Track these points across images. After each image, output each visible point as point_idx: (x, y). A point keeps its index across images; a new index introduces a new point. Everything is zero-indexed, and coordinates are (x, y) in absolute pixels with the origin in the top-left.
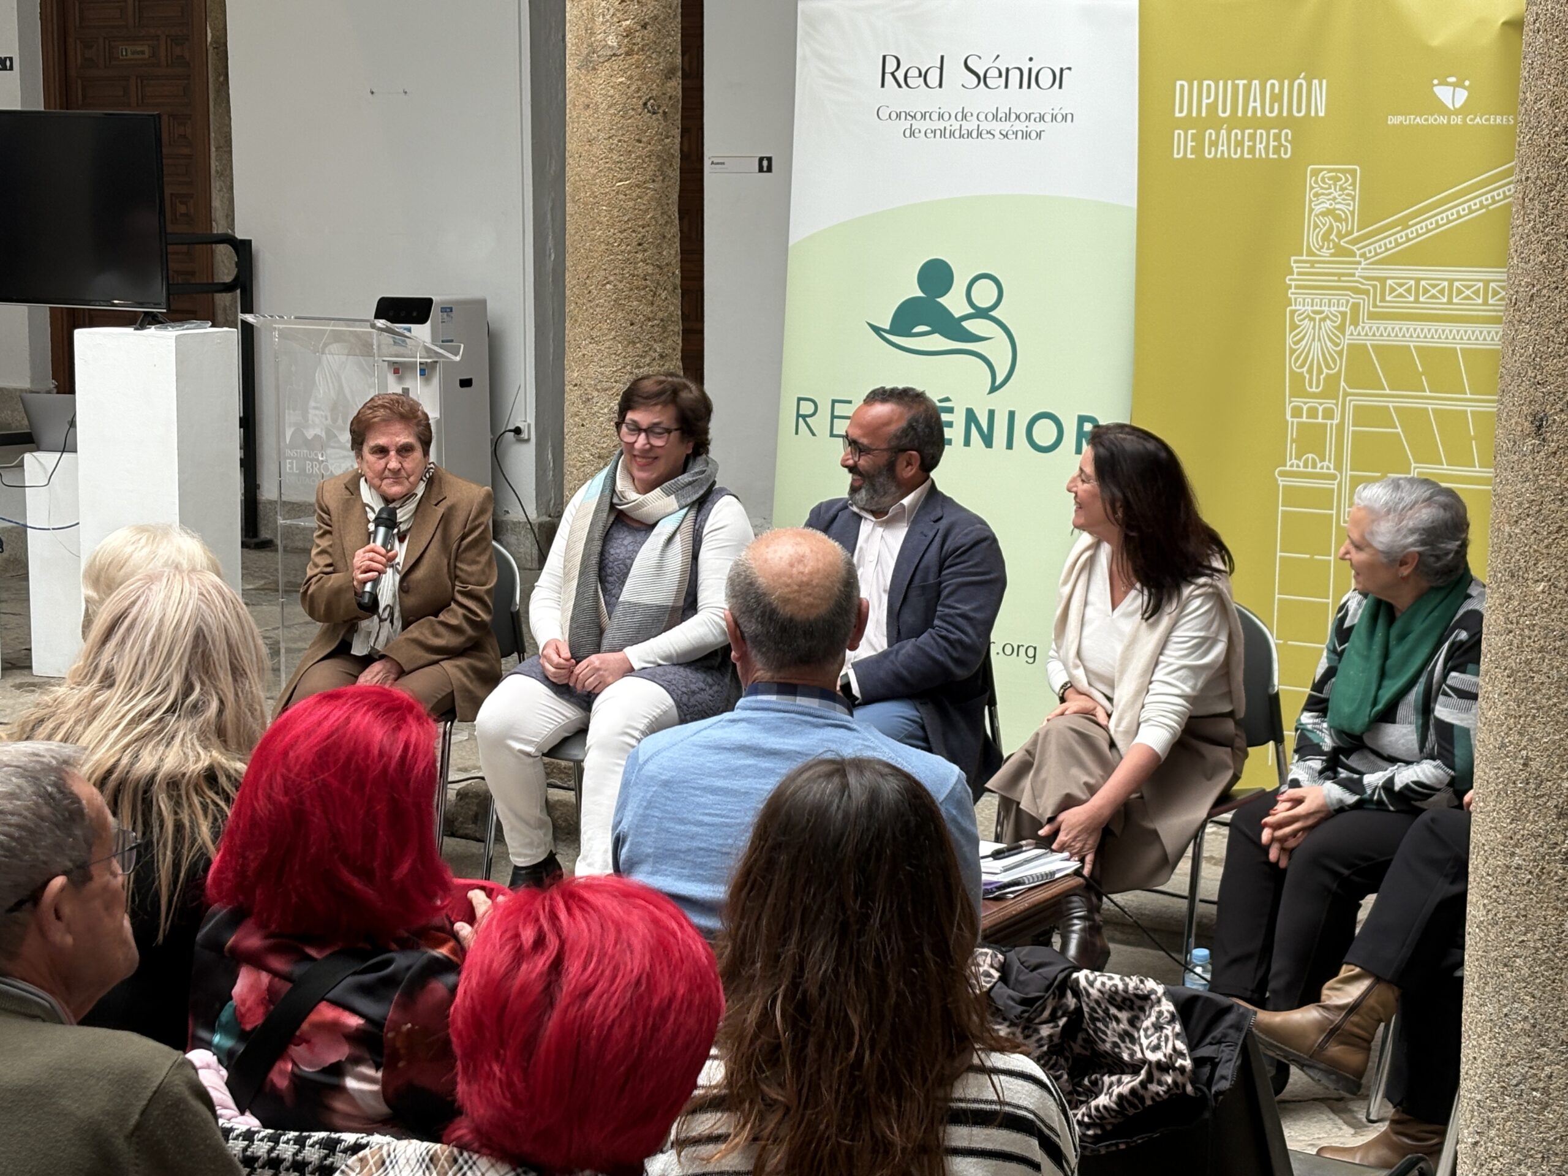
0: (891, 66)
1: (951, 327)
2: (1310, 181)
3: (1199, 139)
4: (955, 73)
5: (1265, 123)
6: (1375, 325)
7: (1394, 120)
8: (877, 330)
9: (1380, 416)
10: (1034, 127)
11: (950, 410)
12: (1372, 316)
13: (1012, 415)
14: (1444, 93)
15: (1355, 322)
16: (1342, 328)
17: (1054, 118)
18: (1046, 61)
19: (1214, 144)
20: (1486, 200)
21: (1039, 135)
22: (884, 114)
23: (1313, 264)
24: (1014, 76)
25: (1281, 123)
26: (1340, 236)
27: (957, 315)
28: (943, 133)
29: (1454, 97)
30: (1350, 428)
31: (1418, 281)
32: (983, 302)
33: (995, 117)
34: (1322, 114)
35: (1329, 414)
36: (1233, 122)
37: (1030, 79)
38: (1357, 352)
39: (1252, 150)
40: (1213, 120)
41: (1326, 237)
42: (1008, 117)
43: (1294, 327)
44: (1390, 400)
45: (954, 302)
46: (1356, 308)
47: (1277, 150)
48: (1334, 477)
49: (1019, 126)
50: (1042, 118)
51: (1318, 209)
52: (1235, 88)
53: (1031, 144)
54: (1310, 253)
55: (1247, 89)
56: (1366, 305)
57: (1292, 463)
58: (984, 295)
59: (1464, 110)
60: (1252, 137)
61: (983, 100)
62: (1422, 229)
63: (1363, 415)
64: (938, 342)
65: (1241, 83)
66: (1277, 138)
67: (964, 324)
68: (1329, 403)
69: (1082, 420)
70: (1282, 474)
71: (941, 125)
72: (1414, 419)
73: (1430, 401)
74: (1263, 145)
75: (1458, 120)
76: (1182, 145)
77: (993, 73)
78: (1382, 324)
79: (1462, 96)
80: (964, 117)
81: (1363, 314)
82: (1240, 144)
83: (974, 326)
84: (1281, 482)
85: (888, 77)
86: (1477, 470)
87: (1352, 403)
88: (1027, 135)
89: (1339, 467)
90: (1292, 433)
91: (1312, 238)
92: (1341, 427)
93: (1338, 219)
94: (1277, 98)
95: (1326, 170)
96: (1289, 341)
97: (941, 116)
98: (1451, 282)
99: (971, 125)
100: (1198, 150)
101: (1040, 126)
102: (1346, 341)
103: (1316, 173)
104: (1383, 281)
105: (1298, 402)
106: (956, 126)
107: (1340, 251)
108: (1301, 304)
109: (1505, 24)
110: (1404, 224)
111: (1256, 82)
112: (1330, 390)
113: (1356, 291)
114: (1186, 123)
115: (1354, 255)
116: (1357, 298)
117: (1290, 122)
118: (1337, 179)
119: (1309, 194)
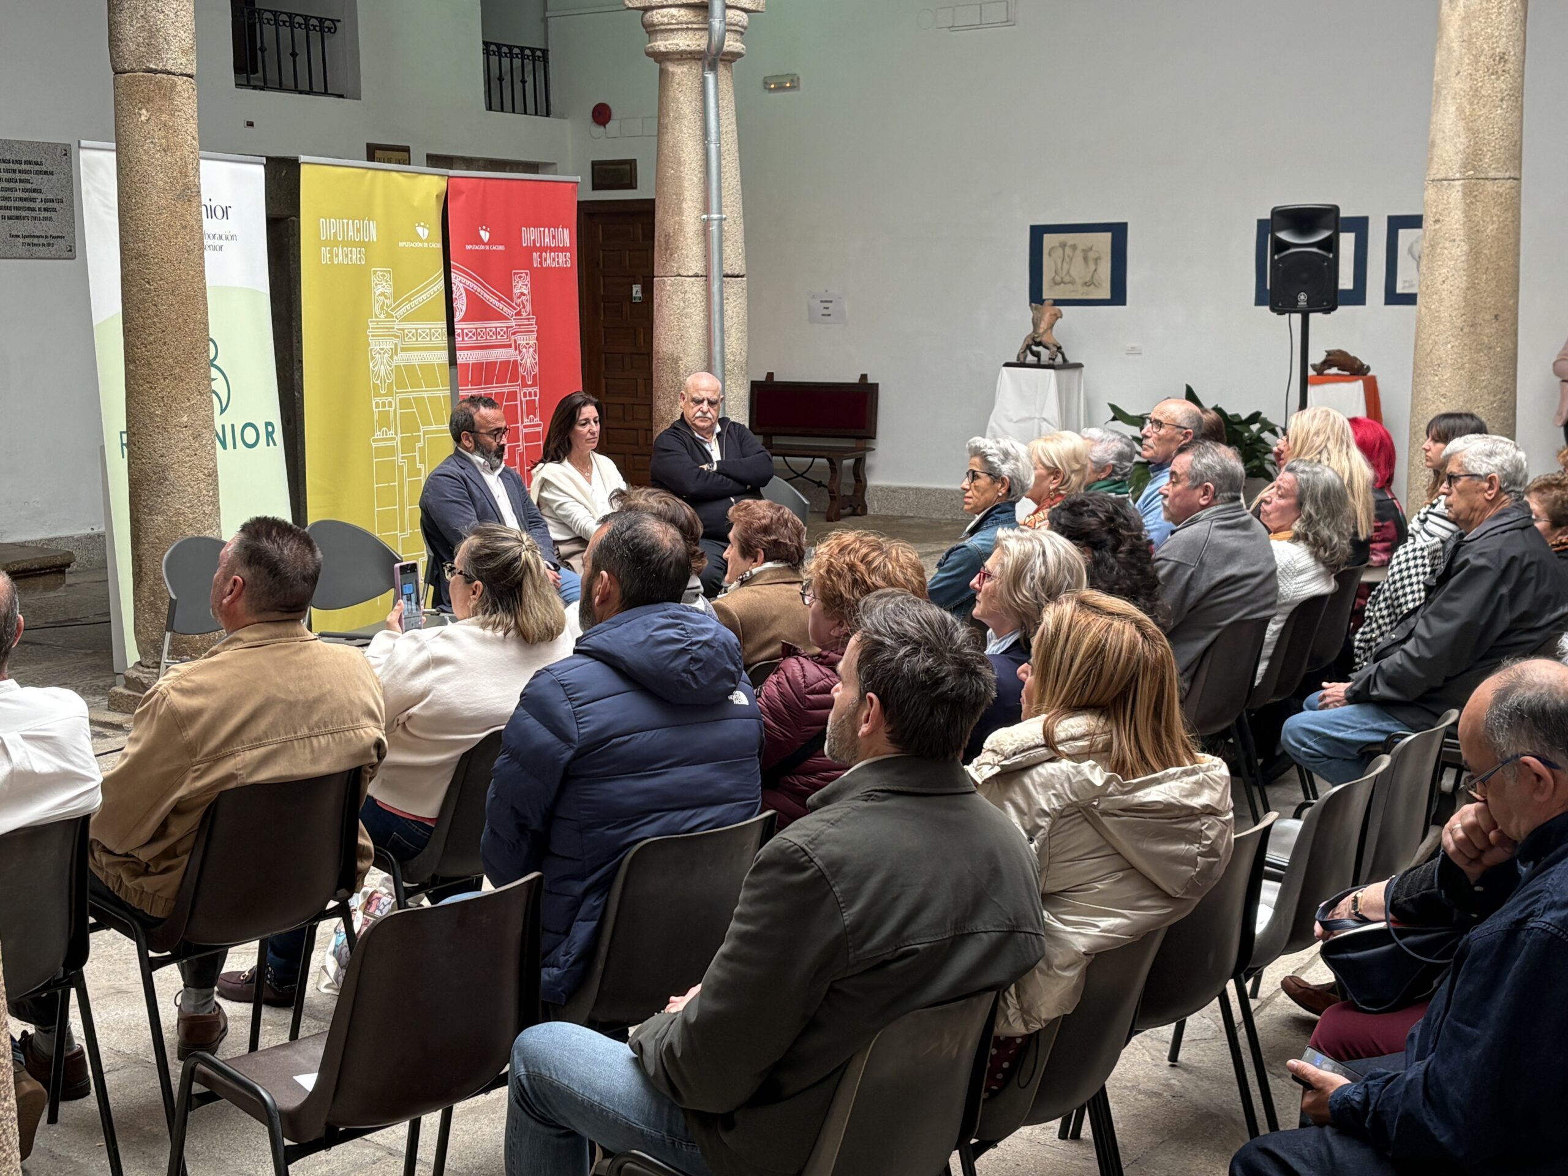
2: (373, 277)
3: (331, 253)
5: (355, 244)
6: (403, 354)
7: (401, 244)
9: (408, 403)
10: (218, 243)
12: (403, 350)
13: (233, 426)
14: (421, 231)
15: (396, 353)
16: (391, 357)
17: (227, 238)
18: (219, 201)
19: (337, 255)
20: (439, 286)
21: (221, 247)
23: (377, 323)
25: (360, 244)
26: (386, 307)
29: (423, 232)
30: (399, 411)
31: (417, 329)
34: (375, 239)
36: (344, 243)
37: (212, 212)
38: (398, 369)
39: (350, 260)
40: (336, 242)
41: (382, 308)
43: (373, 358)
44: (410, 394)
46: (396, 345)
47: (360, 260)
48: (393, 439)
49: (212, 242)
50: (221, 237)
51: (378, 293)
52: (343, 223)
54: (376, 317)
55: (347, 224)
56: (399, 344)
57: (378, 435)
59: (428, 240)
60: (350, 252)
62: (416, 302)
63: (405, 403)
65: (345, 221)
66: (360, 252)
68: (390, 399)
69: (267, 425)
70: (374, 441)
72: (419, 401)
73: (426, 393)
74: (354, 256)
75: (426, 245)
76: (326, 256)
78: (405, 354)
79: (426, 233)
81: (398, 347)
82: (346, 256)
84: (374, 445)
89: (396, 434)
90: (376, 417)
91: (376, 309)
93: (386, 298)
94: (359, 230)
95: (379, 271)
96: (371, 365)
98: (430, 330)
100: (331, 259)
101: (220, 243)
102: (393, 364)
103: (375, 272)
104: (403, 330)
105: (377, 400)
107: (389, 315)
108: (375, 345)
109: (436, 197)
110: (410, 299)
111: (350, 222)
112: (390, 391)
113: (397, 337)
114: (326, 243)
115: (392, 316)
116: (396, 341)
117: (362, 244)
118: (383, 276)
119: (373, 284)
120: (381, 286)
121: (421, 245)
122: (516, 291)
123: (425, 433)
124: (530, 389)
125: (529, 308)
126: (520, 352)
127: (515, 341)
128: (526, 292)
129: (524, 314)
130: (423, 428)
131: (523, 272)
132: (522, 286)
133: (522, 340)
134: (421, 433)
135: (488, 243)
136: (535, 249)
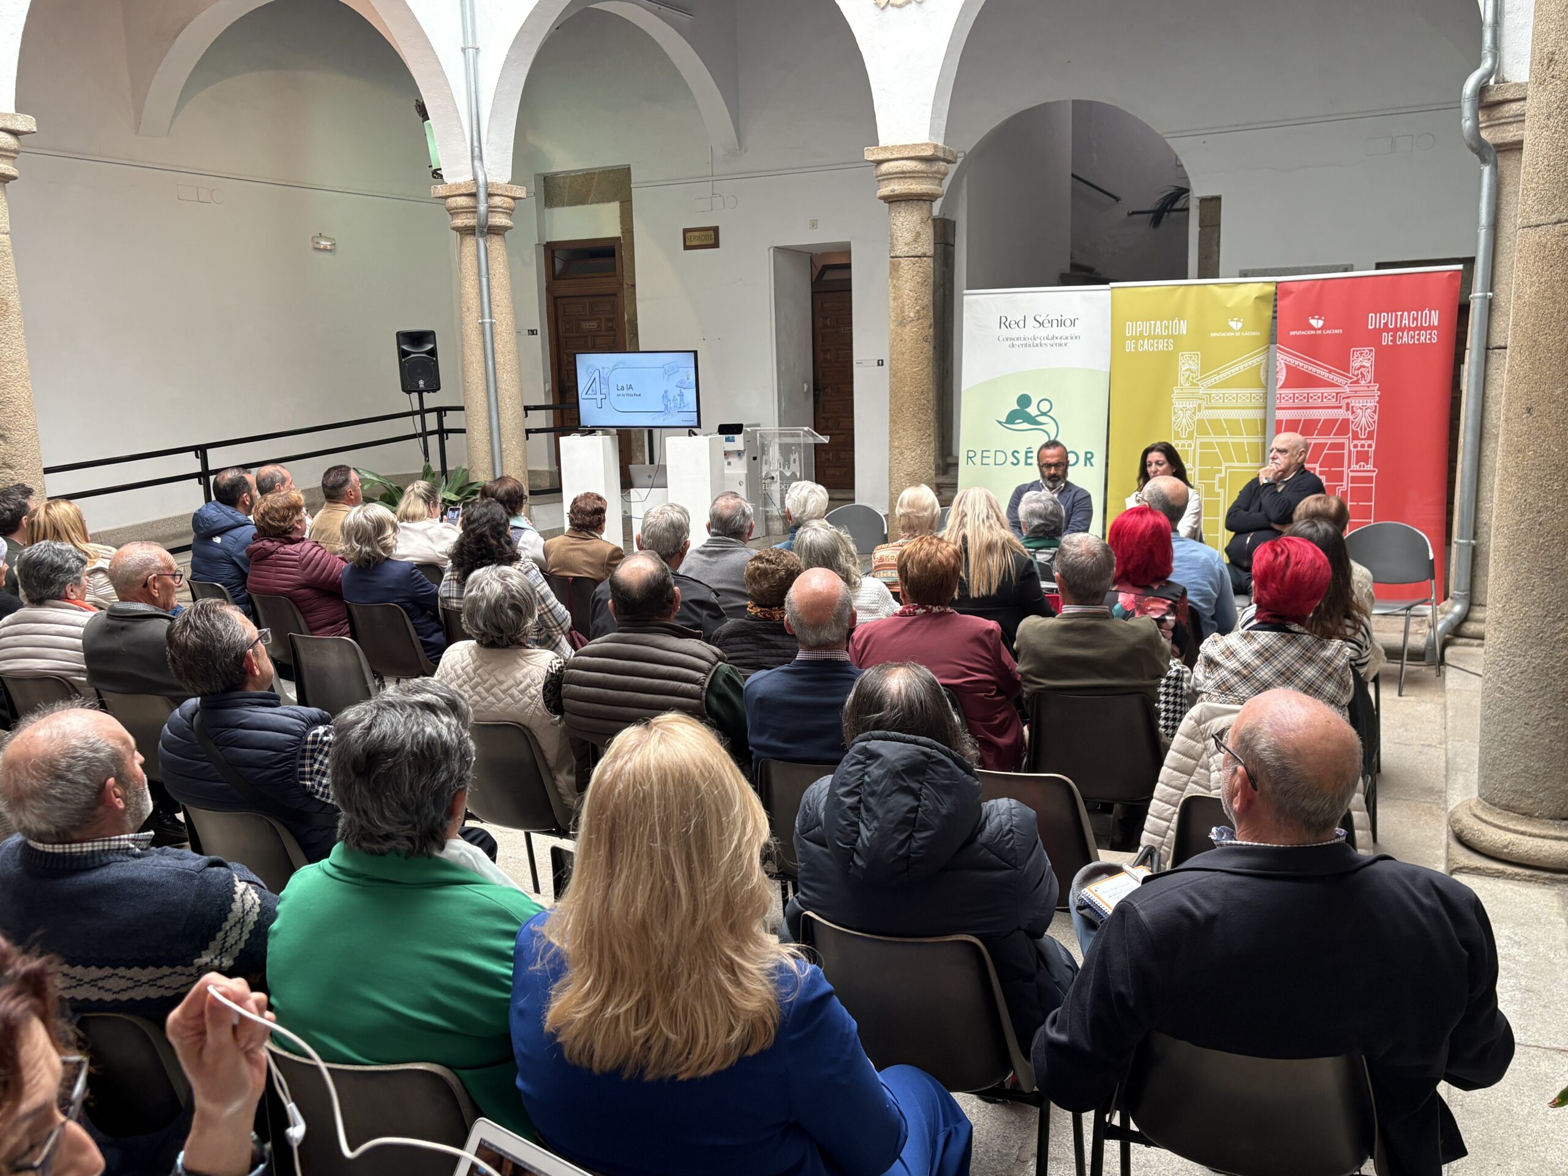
0: (1003, 320)
1: (1031, 420)
2: (1180, 358)
3: (1136, 344)
4: (1031, 322)
5: (1163, 337)
6: (1207, 411)
7: (1214, 335)
8: (1000, 423)
9: (1210, 445)
10: (1063, 341)
11: (1032, 452)
12: (1206, 408)
14: (1233, 324)
15: (1199, 411)
16: (1194, 413)
17: (1072, 338)
18: (1068, 316)
19: (1142, 346)
20: (1250, 363)
21: (1066, 345)
22: (1001, 339)
23: (1182, 389)
24: (1055, 322)
25: (1168, 337)
26: (1193, 378)
27: (1033, 415)
28: (1026, 346)
29: (1236, 325)
30: (1198, 451)
31: (1224, 394)
32: (1044, 410)
33: (1047, 338)
34: (1185, 333)
35: (1190, 445)
36: (1150, 337)
37: (1061, 323)
38: (1200, 422)
39: (1157, 347)
40: (1142, 337)
41: (1187, 379)
42: (1052, 338)
43: (1175, 413)
44: (1213, 439)
45: (1032, 410)
46: (1200, 405)
47: (1167, 347)
49: (1058, 341)
50: (1067, 338)
51: (1184, 369)
52: (1150, 324)
53: (1063, 348)
54: (1181, 385)
55: (1155, 324)
56: (1204, 404)
58: (1045, 406)
59: (1241, 330)
60: (1157, 343)
61: (1042, 332)
62: (1225, 375)
63: (1203, 445)
64: (1026, 426)
65: (1153, 322)
66: (1167, 342)
67: (1037, 418)
68: (1190, 442)
69: (1086, 453)
71: (1025, 342)
72: (1223, 446)
73: (1229, 439)
74: (1161, 345)
75: (1238, 334)
76: (1130, 346)
77: (1046, 321)
78: (1210, 411)
79: (1240, 325)
80: (1035, 339)
81: (1203, 406)
82: (1152, 345)
83: (1041, 419)
85: (1003, 325)
86: (1249, 464)
87: (1198, 441)
88: (1061, 345)
89: (1194, 465)
91: (1182, 379)
92: (1195, 450)
93: (1192, 372)
94: (1167, 328)
95: (1187, 354)
96: (1173, 418)
97: (1025, 339)
98: (1237, 394)
99: (1038, 342)
100: (1136, 348)
101: (1066, 341)
102: (1196, 418)
103: (1182, 355)
104: (1210, 395)
106: (1031, 342)
107: (1193, 384)
108: (1178, 405)
109: (1256, 298)
110: (1218, 373)
111: (1158, 322)
112: (1190, 436)
113: (1200, 399)
114: (1131, 338)
115: (1198, 385)
116: (1199, 402)
117: (1172, 336)
118: (1191, 357)
119: (1180, 363)
120: (1188, 363)
121: (1232, 334)
122: (1355, 364)
123: (1227, 468)
124: (1363, 442)
125: (1370, 377)
126: (1353, 412)
127: (1348, 404)
128: (1368, 365)
129: (1363, 383)
130: (1224, 465)
131: (1366, 350)
132: (1363, 360)
133: (1355, 403)
134: (1223, 468)
135: (1322, 328)
136: (1386, 328)
